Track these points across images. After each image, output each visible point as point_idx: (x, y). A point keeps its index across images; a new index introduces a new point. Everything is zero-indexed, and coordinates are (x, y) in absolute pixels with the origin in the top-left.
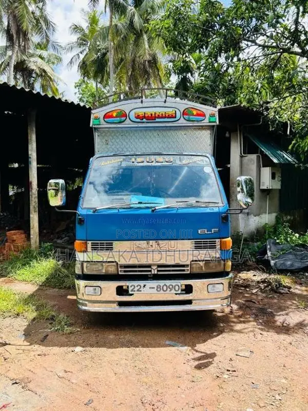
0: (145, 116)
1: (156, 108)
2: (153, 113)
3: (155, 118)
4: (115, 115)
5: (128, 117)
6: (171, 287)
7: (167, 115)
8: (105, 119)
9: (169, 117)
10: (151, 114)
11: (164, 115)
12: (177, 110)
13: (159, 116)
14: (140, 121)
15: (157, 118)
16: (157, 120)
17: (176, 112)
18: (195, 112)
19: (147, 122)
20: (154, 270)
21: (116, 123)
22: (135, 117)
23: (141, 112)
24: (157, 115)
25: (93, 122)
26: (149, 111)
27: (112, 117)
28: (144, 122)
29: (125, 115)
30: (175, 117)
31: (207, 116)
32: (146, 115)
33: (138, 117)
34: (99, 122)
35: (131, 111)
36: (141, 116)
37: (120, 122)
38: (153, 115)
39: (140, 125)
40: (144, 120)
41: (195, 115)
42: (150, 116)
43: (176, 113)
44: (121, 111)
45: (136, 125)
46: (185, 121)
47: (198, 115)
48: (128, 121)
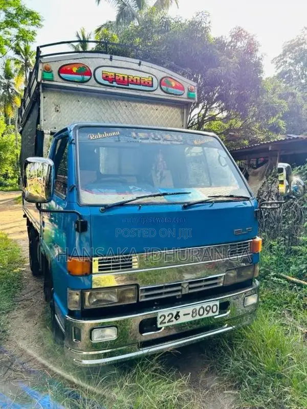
0: (115, 78)
1: (129, 70)
2: (126, 77)
3: (128, 83)
4: (75, 70)
5: (93, 77)
6: (208, 309)
7: (142, 82)
8: (61, 75)
9: (145, 84)
10: (124, 77)
11: (139, 81)
12: (153, 77)
13: (132, 81)
14: (109, 84)
15: (131, 84)
16: (131, 86)
17: (152, 78)
18: (173, 84)
19: (117, 87)
20: (185, 288)
21: (77, 82)
22: (103, 78)
23: (111, 71)
24: (130, 80)
25: (43, 75)
26: (121, 73)
27: (71, 72)
28: (113, 86)
29: (88, 73)
30: (152, 86)
31: (186, 91)
32: (117, 78)
33: (106, 78)
34: (53, 76)
35: (98, 68)
36: (110, 77)
37: (82, 82)
38: (126, 79)
39: (109, 90)
40: (115, 84)
41: (173, 87)
42: (122, 79)
43: (152, 81)
44: (84, 67)
45: (104, 89)
46: (163, 93)
47: (176, 87)
48: (92, 81)
